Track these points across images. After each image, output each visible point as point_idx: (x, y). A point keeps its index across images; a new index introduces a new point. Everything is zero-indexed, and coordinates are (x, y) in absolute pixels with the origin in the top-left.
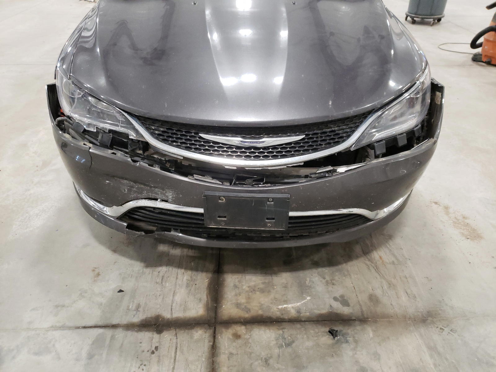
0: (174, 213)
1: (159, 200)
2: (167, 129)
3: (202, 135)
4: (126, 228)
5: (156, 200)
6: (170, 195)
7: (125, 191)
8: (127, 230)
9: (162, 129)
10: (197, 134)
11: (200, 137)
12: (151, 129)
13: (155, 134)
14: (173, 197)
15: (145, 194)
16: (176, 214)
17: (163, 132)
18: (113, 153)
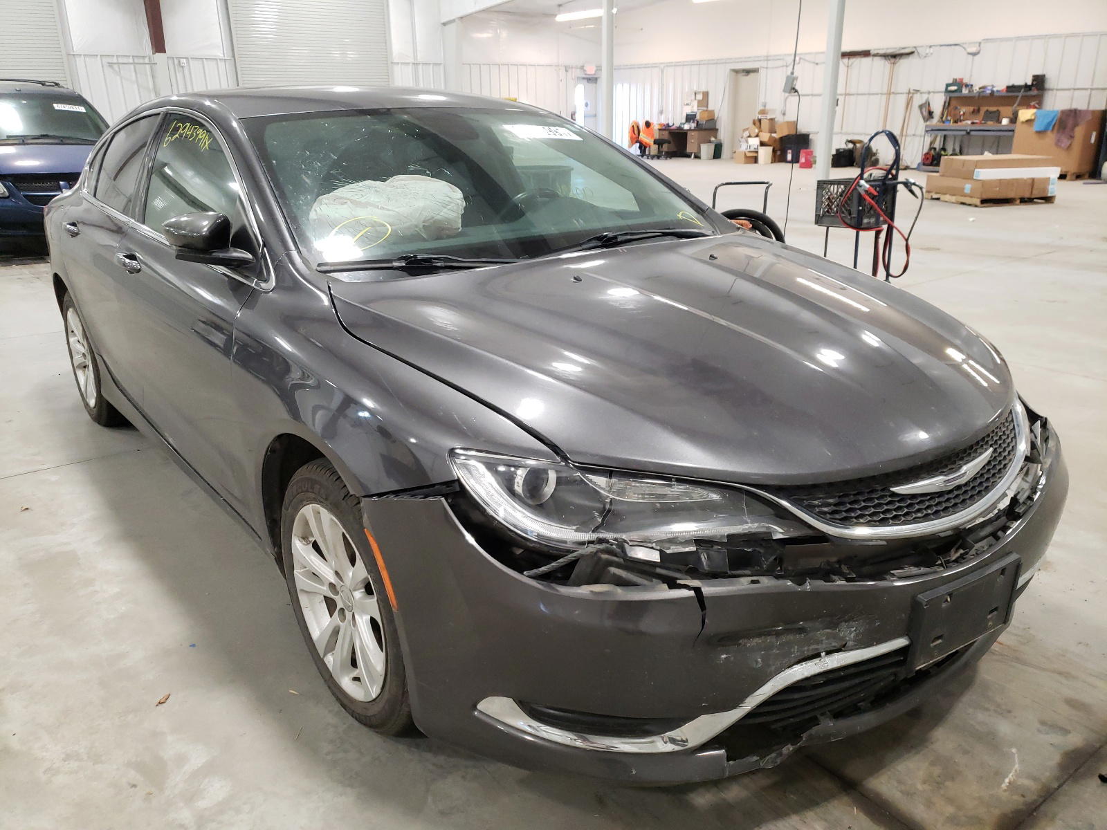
0: (852, 670)
1: (823, 654)
2: (839, 497)
3: (896, 489)
4: (728, 760)
5: (817, 655)
6: (849, 632)
7: (757, 662)
8: (731, 762)
9: (831, 501)
10: (885, 489)
11: (894, 494)
12: (815, 506)
13: (825, 513)
14: (857, 635)
15: (796, 652)
16: (856, 671)
17: (835, 505)
18: (753, 582)
